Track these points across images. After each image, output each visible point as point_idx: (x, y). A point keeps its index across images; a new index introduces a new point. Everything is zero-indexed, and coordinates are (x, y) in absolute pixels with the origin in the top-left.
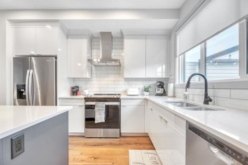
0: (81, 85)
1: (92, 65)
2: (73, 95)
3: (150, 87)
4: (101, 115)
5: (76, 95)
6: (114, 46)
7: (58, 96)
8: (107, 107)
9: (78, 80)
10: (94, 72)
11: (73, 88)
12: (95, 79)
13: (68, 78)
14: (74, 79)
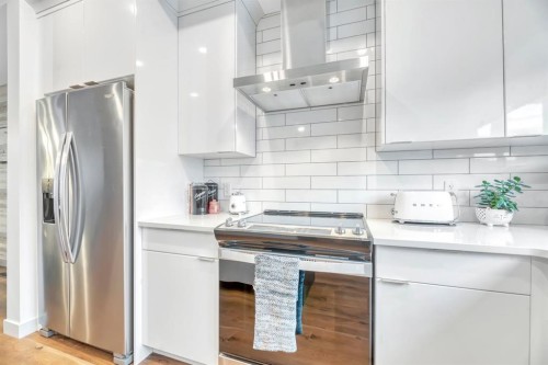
0: (224, 178)
1: (259, 111)
2: (198, 212)
3: (516, 184)
4: (278, 316)
5: (208, 212)
6: (333, 32)
7: (138, 219)
8: (308, 280)
9: (216, 163)
10: (264, 133)
11: (197, 190)
12: (266, 157)
13: (181, 156)
14: (205, 161)
